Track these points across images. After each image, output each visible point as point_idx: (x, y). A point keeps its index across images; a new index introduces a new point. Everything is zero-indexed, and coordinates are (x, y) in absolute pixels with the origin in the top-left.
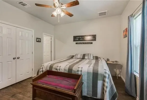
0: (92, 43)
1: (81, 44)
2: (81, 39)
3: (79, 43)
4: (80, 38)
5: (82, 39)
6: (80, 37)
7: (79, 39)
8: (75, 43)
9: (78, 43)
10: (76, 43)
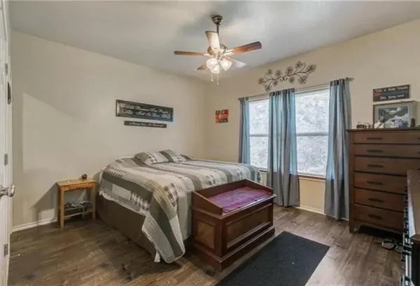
0: (165, 126)
1: (141, 125)
2: (140, 113)
3: (136, 122)
4: (138, 111)
5: (143, 114)
6: (138, 108)
7: (134, 111)
8: (123, 123)
9: (132, 122)
10: (127, 123)
